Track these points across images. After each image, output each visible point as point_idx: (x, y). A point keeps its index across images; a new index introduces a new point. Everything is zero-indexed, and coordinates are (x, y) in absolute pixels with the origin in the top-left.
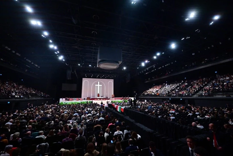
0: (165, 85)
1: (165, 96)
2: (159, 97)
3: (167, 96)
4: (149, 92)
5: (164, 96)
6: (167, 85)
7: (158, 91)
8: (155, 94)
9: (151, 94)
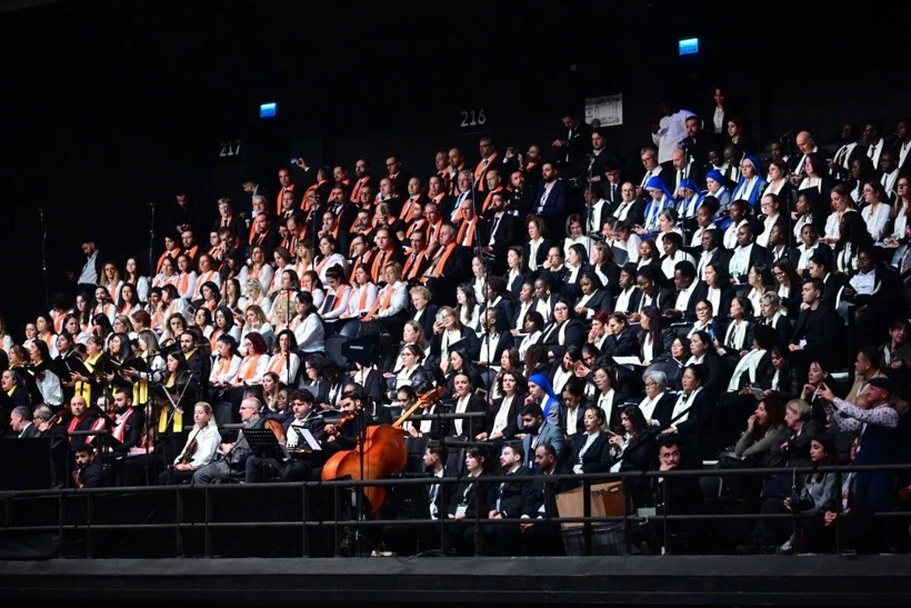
0: (627, 152)
1: (587, 541)
2: (382, 562)
3: (643, 539)
4: (67, 367)
5: (550, 538)
6: (702, 147)
7: (378, 340)
8: (263, 442)
9: (118, 467)
